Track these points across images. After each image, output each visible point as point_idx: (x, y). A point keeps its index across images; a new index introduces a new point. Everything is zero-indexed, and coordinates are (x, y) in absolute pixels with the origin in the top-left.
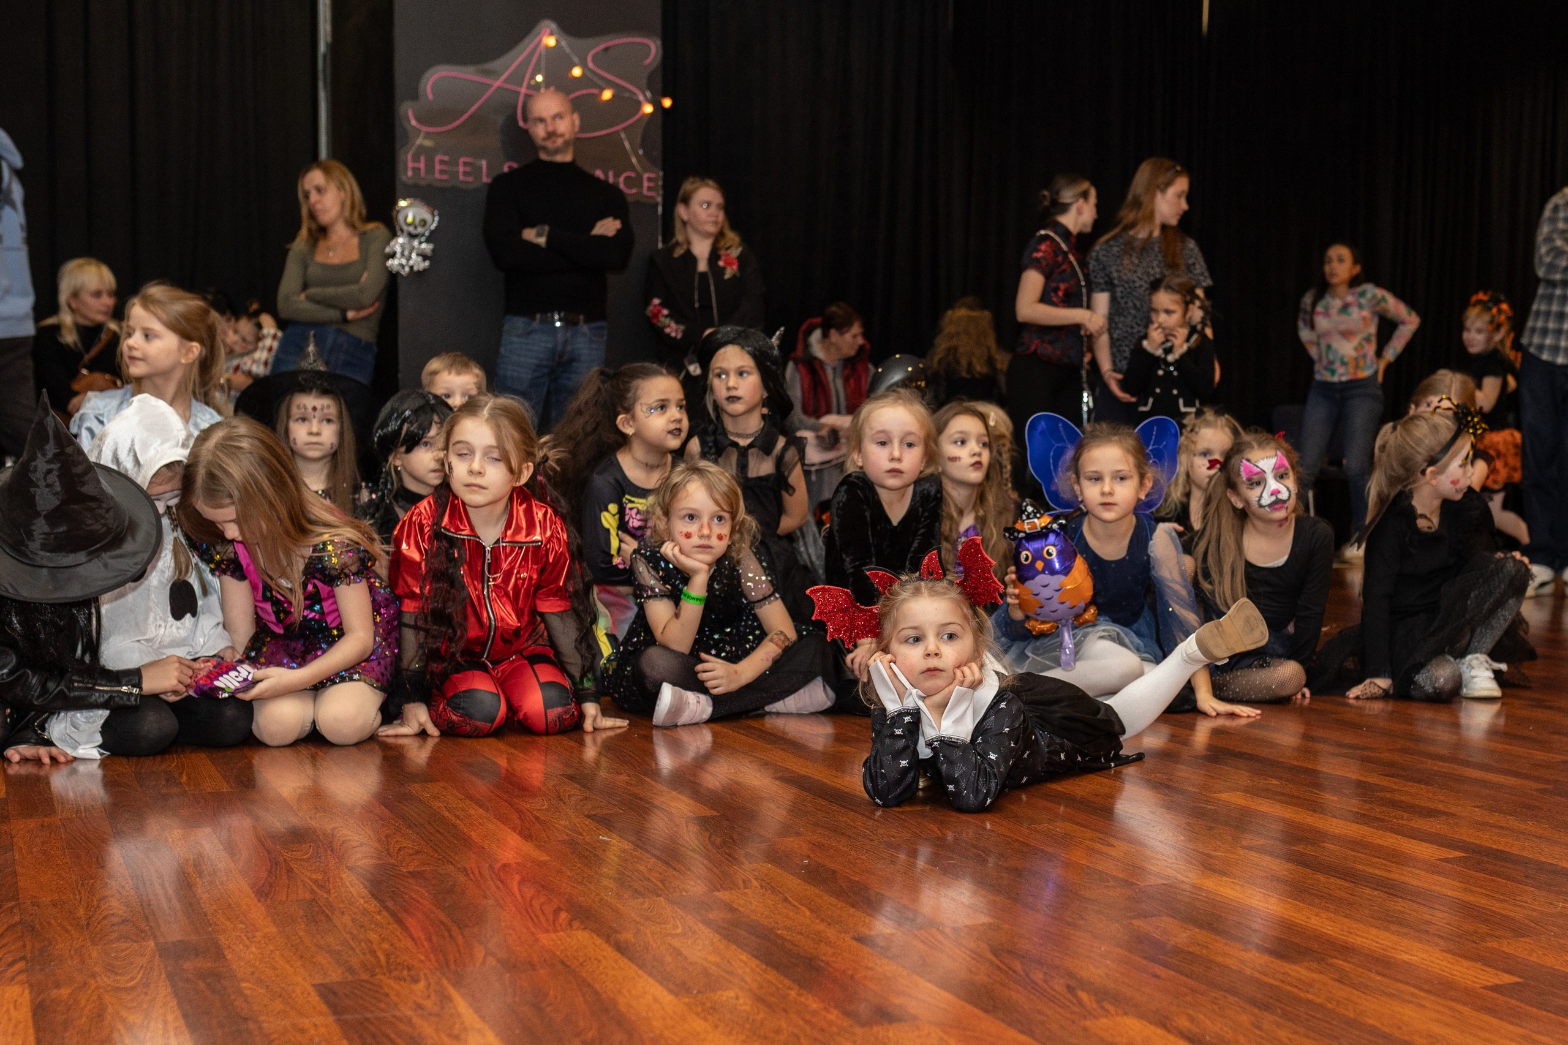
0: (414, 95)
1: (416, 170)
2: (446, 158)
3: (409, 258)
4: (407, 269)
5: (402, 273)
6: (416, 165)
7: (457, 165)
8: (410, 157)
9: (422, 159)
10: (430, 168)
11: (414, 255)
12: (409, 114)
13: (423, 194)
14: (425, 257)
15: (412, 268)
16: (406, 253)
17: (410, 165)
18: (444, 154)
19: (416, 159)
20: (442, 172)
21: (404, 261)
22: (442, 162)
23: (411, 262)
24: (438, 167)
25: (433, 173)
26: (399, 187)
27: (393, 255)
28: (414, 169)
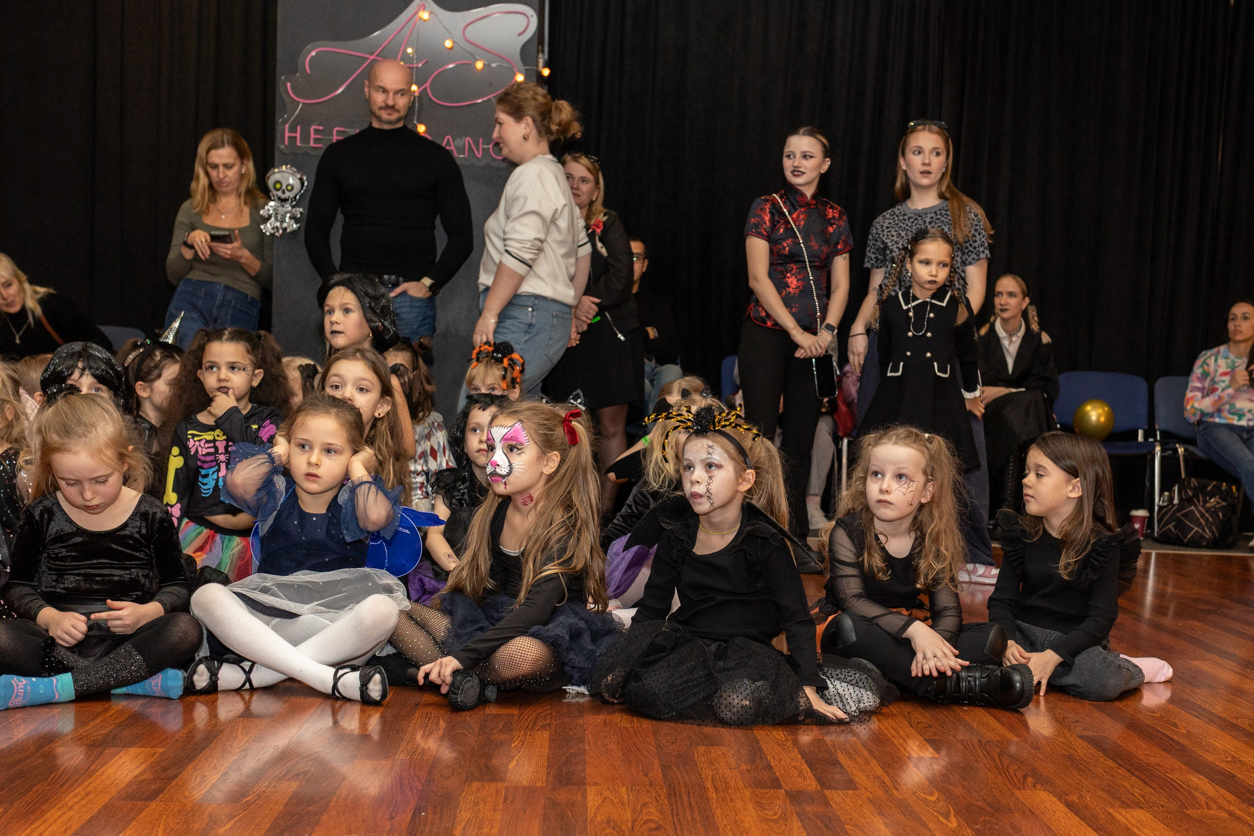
0: (293, 68)
1: (293, 139)
2: (321, 128)
3: (282, 222)
4: (281, 232)
5: (277, 234)
6: (293, 135)
7: (332, 135)
8: (287, 126)
9: (299, 128)
10: (305, 138)
11: (287, 219)
12: (287, 87)
13: (297, 161)
14: (297, 221)
15: (285, 229)
16: (279, 217)
17: (287, 134)
18: (320, 125)
19: (293, 129)
20: (316, 140)
21: (278, 224)
22: (317, 131)
23: (285, 225)
24: (313, 136)
25: (309, 143)
26: (277, 152)
27: (270, 217)
28: (290, 137)
